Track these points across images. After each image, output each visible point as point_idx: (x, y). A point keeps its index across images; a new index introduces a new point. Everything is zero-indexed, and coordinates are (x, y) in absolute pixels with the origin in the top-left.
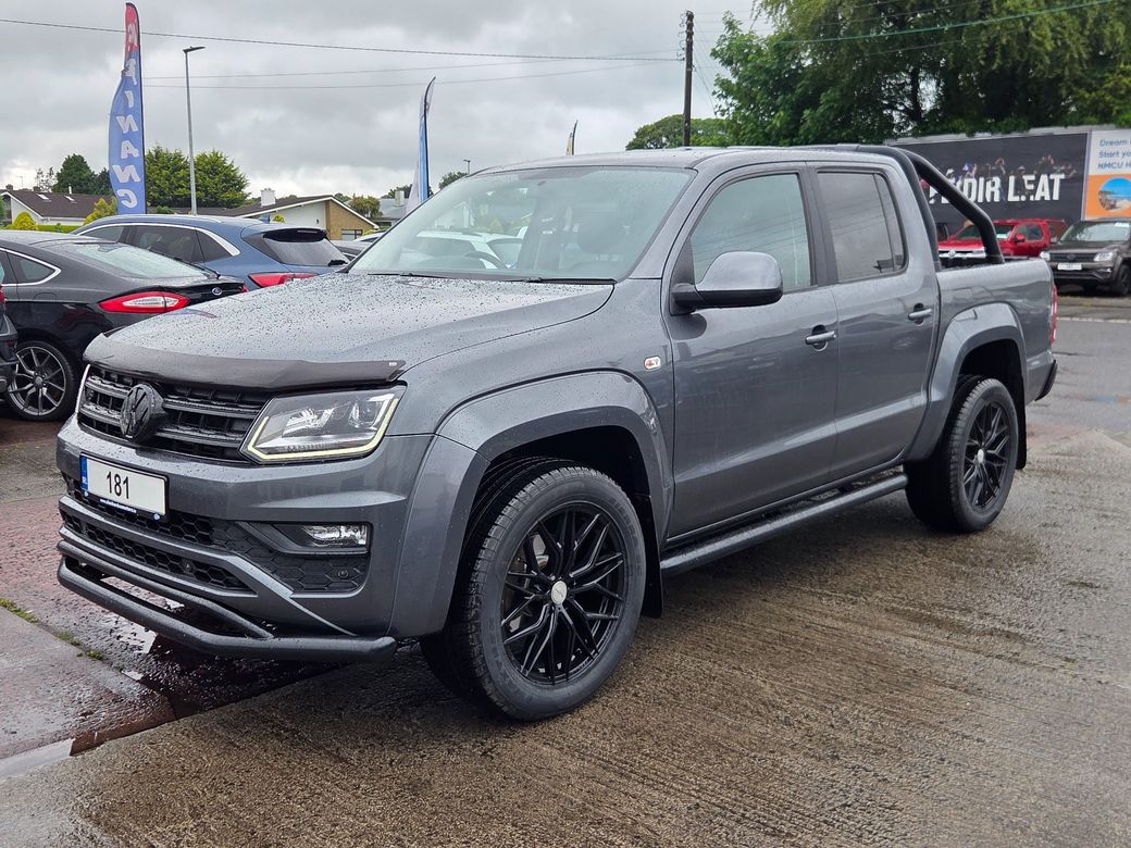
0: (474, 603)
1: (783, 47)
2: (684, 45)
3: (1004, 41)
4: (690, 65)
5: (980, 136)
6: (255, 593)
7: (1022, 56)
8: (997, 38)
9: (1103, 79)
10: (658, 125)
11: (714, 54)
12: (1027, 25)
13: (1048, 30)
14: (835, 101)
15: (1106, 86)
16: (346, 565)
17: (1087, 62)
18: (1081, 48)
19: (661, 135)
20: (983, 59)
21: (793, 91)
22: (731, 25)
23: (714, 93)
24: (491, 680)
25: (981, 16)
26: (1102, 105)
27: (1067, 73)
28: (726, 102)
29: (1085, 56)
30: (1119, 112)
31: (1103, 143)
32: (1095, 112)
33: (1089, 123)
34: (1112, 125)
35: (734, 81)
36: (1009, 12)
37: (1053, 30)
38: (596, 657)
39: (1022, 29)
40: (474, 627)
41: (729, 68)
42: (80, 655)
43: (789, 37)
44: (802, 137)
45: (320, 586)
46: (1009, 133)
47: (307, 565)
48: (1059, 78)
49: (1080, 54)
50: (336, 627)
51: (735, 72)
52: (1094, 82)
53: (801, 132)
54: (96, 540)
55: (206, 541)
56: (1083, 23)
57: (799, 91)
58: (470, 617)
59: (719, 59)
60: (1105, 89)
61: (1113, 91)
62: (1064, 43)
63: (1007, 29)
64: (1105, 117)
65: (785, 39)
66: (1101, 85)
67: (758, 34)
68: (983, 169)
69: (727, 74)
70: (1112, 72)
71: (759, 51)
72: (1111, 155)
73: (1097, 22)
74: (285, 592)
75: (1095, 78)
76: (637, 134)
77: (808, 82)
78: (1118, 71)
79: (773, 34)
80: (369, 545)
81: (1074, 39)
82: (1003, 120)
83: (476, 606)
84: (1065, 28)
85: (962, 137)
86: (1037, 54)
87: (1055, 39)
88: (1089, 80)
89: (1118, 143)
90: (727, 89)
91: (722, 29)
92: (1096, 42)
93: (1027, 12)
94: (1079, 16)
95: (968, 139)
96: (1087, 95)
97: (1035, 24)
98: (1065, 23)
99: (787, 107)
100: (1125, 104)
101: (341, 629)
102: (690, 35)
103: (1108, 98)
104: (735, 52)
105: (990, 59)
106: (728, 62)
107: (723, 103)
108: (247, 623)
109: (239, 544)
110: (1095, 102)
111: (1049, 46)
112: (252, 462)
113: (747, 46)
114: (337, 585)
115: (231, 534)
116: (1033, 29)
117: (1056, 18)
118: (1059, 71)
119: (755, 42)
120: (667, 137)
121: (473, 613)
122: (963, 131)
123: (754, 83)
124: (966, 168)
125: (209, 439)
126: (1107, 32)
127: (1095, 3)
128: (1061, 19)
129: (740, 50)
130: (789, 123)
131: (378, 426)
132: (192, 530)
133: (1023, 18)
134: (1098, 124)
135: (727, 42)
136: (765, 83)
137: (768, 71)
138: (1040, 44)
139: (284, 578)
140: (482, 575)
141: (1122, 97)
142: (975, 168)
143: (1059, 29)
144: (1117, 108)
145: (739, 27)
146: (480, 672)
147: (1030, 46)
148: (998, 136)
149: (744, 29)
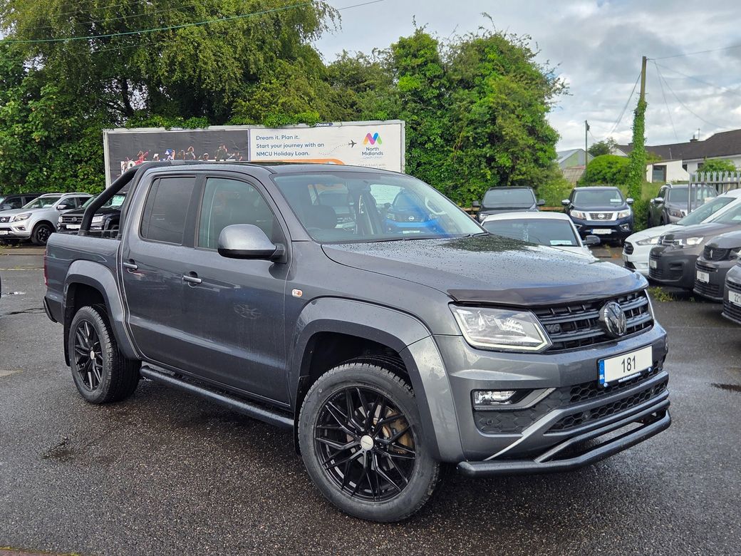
3: (180, 59)
5: (174, 130)
7: (195, 71)
8: (175, 57)
9: (253, 92)
12: (196, 48)
13: (211, 54)
15: (255, 97)
17: (240, 80)
18: (236, 70)
26: (254, 111)
27: (227, 87)
29: (238, 76)
30: (265, 117)
31: (258, 138)
32: (251, 116)
33: (247, 123)
34: (263, 126)
37: (214, 55)
39: (193, 52)
46: (195, 128)
48: (223, 91)
49: (235, 74)
52: (247, 94)
60: (254, 99)
61: (259, 101)
62: (223, 65)
63: (181, 50)
64: (257, 120)
66: (252, 97)
68: (179, 154)
70: (258, 88)
72: (264, 147)
73: (244, 50)
75: (248, 92)
78: (262, 88)
81: (230, 62)
82: (189, 118)
84: (223, 54)
85: (162, 130)
86: (205, 71)
87: (217, 61)
88: (244, 93)
89: (268, 138)
95: (166, 132)
96: (243, 103)
97: (201, 48)
98: (223, 50)
100: (269, 111)
103: (257, 106)
105: (172, 71)
110: (249, 109)
116: (200, 52)
117: (216, 46)
122: (162, 125)
124: (167, 153)
126: (252, 58)
128: (220, 47)
134: (254, 124)
138: (206, 64)
141: (266, 106)
142: (174, 153)
143: (219, 54)
144: (264, 114)
147: (199, 64)
148: (188, 130)
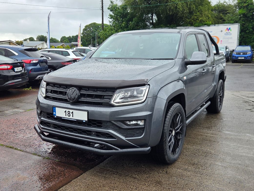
0: (165, 137)
1: (124, 8)
2: (101, 6)
3: (172, 8)
4: (103, 11)
6: (116, 139)
7: (176, 11)
8: (171, 8)
10: (90, 25)
11: (108, 9)
12: (176, 5)
13: (181, 6)
14: (136, 20)
15: (192, 18)
16: (139, 130)
17: (188, 13)
18: (187, 10)
19: (91, 27)
20: (168, 12)
21: (127, 18)
22: (112, 2)
23: (109, 18)
24: (167, 155)
25: (166, 3)
26: (191, 22)
27: (185, 15)
28: (112, 20)
29: (188, 12)
30: (194, 24)
32: (190, 24)
33: (189, 26)
34: (193, 27)
35: (113, 15)
36: (173, 2)
37: (182, 6)
38: (179, 147)
39: (176, 6)
40: (165, 143)
41: (112, 12)
42: (44, 159)
43: (125, 5)
44: (129, 28)
45: (132, 136)
47: (129, 131)
48: (183, 16)
50: (136, 146)
51: (113, 13)
52: (189, 17)
53: (129, 27)
54: (57, 128)
55: (100, 127)
56: (187, 5)
57: (128, 18)
58: (164, 140)
59: (109, 10)
61: (193, 19)
62: (184, 9)
63: (172, 6)
64: (192, 25)
65: (125, 6)
66: (191, 18)
67: (118, 4)
69: (111, 13)
70: (193, 15)
71: (118, 8)
73: (190, 5)
74: (123, 138)
76: (85, 27)
77: (130, 16)
79: (121, 5)
80: (144, 125)
81: (185, 8)
82: (171, 25)
83: (165, 138)
84: (184, 6)
86: (179, 11)
88: (188, 17)
90: (111, 17)
91: (110, 3)
92: (190, 9)
93: (176, 2)
94: (186, 3)
96: (188, 20)
97: (178, 5)
99: (126, 21)
100: (196, 22)
101: (137, 146)
102: (102, 4)
103: (192, 21)
104: (113, 8)
106: (111, 11)
107: (111, 20)
108: (114, 147)
109: (111, 127)
110: (190, 22)
111: (181, 9)
112: (113, 106)
113: (116, 7)
114: (137, 135)
115: (108, 124)
117: (182, 3)
118: (183, 15)
119: (117, 6)
120: (92, 28)
121: (165, 139)
123: (118, 15)
125: (98, 101)
126: (192, 7)
127: (189, 1)
129: (114, 8)
130: (126, 25)
131: (144, 95)
132: (95, 124)
133: (175, 3)
134: (190, 26)
135: (111, 6)
136: (120, 16)
137: (121, 13)
138: (179, 9)
139: (123, 135)
140: (166, 130)
141: (195, 21)
143: (183, 6)
144: (194, 23)
145: (114, 3)
146: (165, 153)
147: (177, 9)
149: (115, 3)
